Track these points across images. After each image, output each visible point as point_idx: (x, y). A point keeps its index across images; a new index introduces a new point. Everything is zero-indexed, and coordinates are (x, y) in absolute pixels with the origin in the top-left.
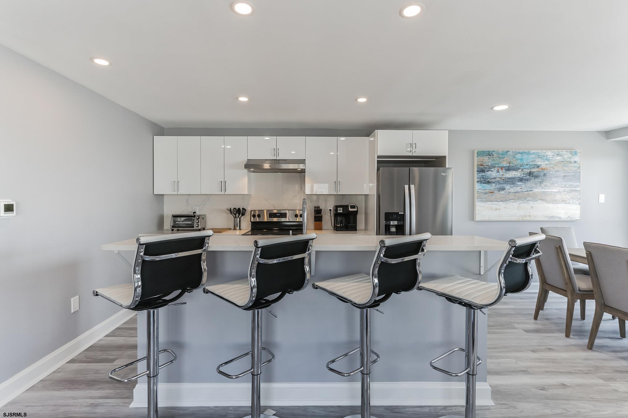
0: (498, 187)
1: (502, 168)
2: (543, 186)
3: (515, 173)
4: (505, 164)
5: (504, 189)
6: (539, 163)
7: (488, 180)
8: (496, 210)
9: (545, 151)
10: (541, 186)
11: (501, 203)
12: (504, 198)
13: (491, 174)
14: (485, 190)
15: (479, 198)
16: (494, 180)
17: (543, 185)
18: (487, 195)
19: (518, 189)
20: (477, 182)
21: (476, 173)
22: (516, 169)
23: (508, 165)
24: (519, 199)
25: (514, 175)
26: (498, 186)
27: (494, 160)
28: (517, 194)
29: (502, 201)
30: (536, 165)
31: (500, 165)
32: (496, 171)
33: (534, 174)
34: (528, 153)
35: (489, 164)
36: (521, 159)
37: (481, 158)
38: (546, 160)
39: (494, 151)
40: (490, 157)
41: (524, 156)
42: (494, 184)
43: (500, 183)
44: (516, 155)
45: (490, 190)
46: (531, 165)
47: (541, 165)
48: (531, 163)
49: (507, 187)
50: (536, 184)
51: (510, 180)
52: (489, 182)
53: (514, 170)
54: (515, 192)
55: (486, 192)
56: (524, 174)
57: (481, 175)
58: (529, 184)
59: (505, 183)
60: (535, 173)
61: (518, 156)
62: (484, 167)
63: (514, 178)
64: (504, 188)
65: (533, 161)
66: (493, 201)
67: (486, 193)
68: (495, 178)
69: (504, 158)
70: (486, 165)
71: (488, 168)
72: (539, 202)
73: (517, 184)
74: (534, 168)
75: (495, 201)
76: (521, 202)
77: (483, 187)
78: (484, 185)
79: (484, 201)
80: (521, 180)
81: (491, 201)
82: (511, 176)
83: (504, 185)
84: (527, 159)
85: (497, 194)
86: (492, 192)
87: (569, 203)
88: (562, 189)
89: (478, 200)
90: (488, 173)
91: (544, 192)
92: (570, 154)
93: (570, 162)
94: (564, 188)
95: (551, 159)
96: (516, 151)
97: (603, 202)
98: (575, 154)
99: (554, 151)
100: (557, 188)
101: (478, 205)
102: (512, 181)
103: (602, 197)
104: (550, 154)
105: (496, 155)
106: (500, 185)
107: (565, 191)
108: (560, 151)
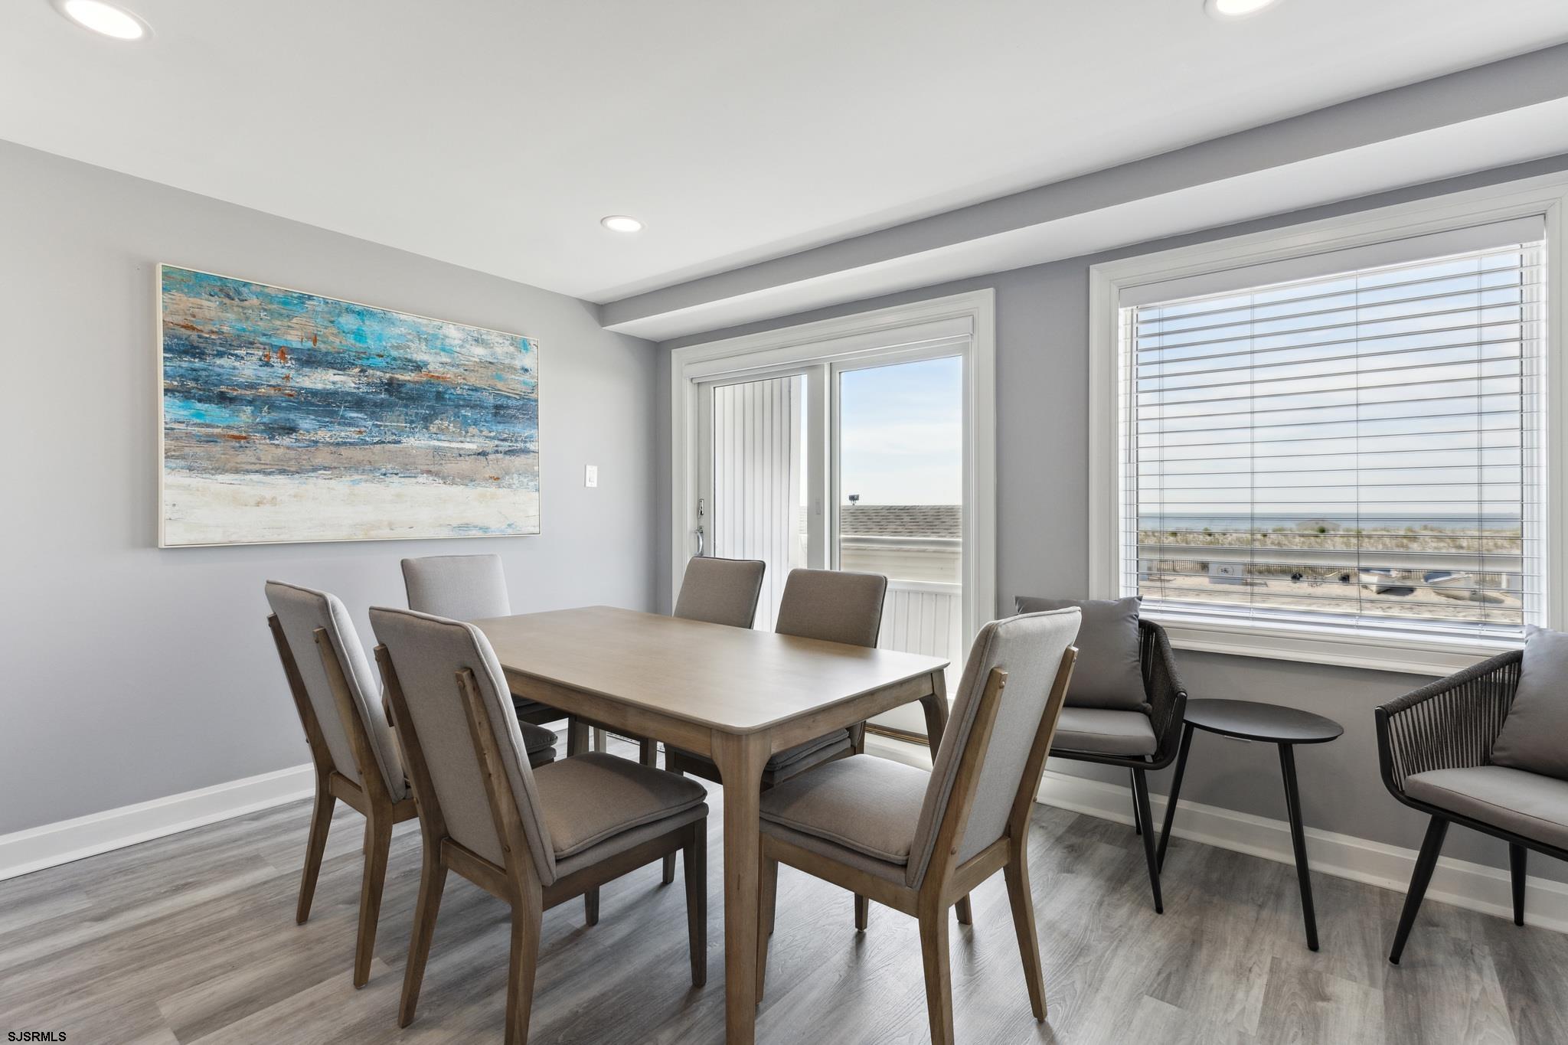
0: (265, 420)
1: (283, 352)
2: (434, 430)
3: (337, 378)
4: (295, 340)
5: (291, 430)
6: (420, 357)
7: (223, 388)
8: (258, 504)
9: (437, 323)
10: (427, 428)
11: (280, 480)
12: (293, 462)
13: (234, 368)
14: (208, 426)
15: (177, 458)
16: (249, 393)
17: (433, 428)
18: (216, 449)
19: (349, 433)
20: (167, 391)
21: (161, 354)
22: (337, 362)
23: (310, 344)
24: (354, 467)
25: (334, 383)
26: (266, 417)
27: (247, 318)
28: (343, 450)
29: (283, 472)
30: (410, 361)
31: (275, 341)
32: (254, 358)
33: (404, 390)
34: (384, 319)
35: (225, 329)
36: (359, 335)
37: (185, 301)
38: (443, 350)
39: (245, 284)
40: (227, 301)
41: (367, 323)
42: (249, 409)
43: (273, 407)
44: (339, 315)
45: (228, 427)
46: (395, 359)
47: (426, 364)
48: (394, 353)
49: (306, 423)
50: (412, 422)
51: (315, 400)
52: (223, 399)
53: (331, 365)
54: (338, 444)
55: (212, 435)
56: (368, 384)
57: (185, 365)
58: (393, 421)
59: (296, 409)
60: (409, 386)
61: (349, 322)
62: (200, 337)
63: (334, 394)
64: (292, 425)
65: (398, 348)
66: (248, 472)
67: (211, 440)
68: (252, 386)
69: (289, 317)
70: (213, 332)
71: (221, 345)
72: (422, 479)
73: (343, 417)
74: (404, 368)
75: (257, 472)
76: (356, 477)
77: (198, 415)
78: (199, 405)
79: (205, 470)
80: (358, 403)
81: (237, 471)
82: (319, 386)
83: (292, 416)
84: (380, 338)
85: (268, 449)
86: (237, 438)
87: (510, 486)
88: (490, 445)
89: (173, 463)
90: (219, 361)
91: (436, 449)
92: (512, 345)
93: (512, 369)
94: (497, 442)
95: (458, 349)
96: (337, 303)
97: (595, 485)
98: (524, 346)
99: (468, 327)
100: (476, 439)
101: (173, 484)
102: (326, 404)
103: (592, 472)
104: (453, 334)
105: (254, 301)
106: (275, 415)
107: (497, 452)
108: (483, 331)
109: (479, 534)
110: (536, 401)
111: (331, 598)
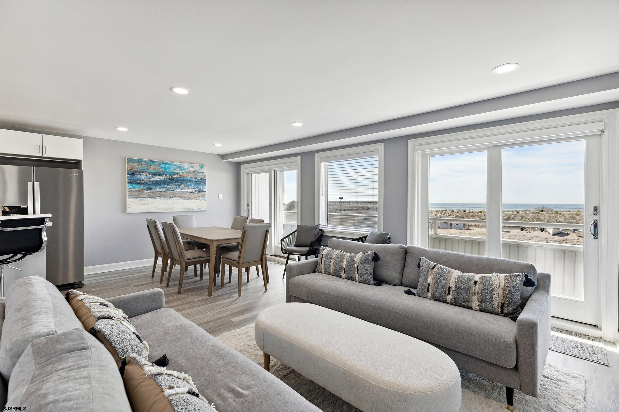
0: (146, 187)
1: (149, 173)
2: (181, 188)
3: (160, 178)
4: (151, 170)
5: (151, 189)
6: (178, 172)
7: (138, 181)
8: (145, 204)
9: (182, 164)
10: (180, 187)
11: (149, 199)
12: (151, 196)
13: (140, 177)
14: (135, 189)
15: (130, 195)
16: (143, 182)
17: (181, 187)
18: (137, 193)
19: (163, 189)
20: (128, 182)
21: (127, 175)
22: (161, 175)
23: (155, 171)
24: (164, 196)
25: (160, 179)
26: (146, 186)
27: (143, 167)
28: (161, 193)
29: (149, 198)
30: (176, 173)
31: (148, 171)
32: (144, 175)
33: (174, 179)
34: (170, 164)
35: (139, 169)
36: (165, 168)
37: (131, 165)
38: (183, 170)
39: (142, 160)
40: (139, 164)
41: (167, 165)
42: (143, 185)
43: (147, 184)
44: (161, 164)
45: (139, 189)
46: (172, 173)
47: (179, 173)
48: (172, 171)
49: (154, 188)
50: (176, 186)
51: (156, 183)
52: (138, 183)
53: (159, 175)
54: (160, 191)
55: (136, 191)
56: (167, 178)
57: (131, 177)
58: (172, 186)
59: (152, 185)
60: (176, 178)
61: (163, 165)
62: (134, 171)
64: (151, 188)
65: (173, 170)
66: (143, 198)
67: (136, 192)
68: (143, 180)
69: (151, 166)
70: (136, 170)
71: (138, 173)
72: (178, 198)
73: (161, 186)
74: (174, 174)
75: (144, 198)
76: (164, 198)
77: (134, 187)
78: (134, 185)
79: (135, 198)
80: (165, 182)
81: (141, 198)
82: (157, 180)
84: (169, 168)
85: (146, 193)
86: (141, 191)
87: (199, 200)
88: (194, 190)
89: (129, 197)
90: (137, 176)
91: (182, 192)
92: (200, 167)
93: (199, 173)
94: (196, 190)
95: (187, 169)
96: (160, 162)
97: (221, 199)
98: (203, 167)
99: (189, 164)
100: (191, 189)
101: (129, 201)
102: (158, 183)
103: (221, 196)
104: (185, 166)
105: (144, 163)
106: (148, 186)
107: (196, 192)
108: (193, 164)
109: (192, 211)
110: (206, 180)
111: (156, 221)
